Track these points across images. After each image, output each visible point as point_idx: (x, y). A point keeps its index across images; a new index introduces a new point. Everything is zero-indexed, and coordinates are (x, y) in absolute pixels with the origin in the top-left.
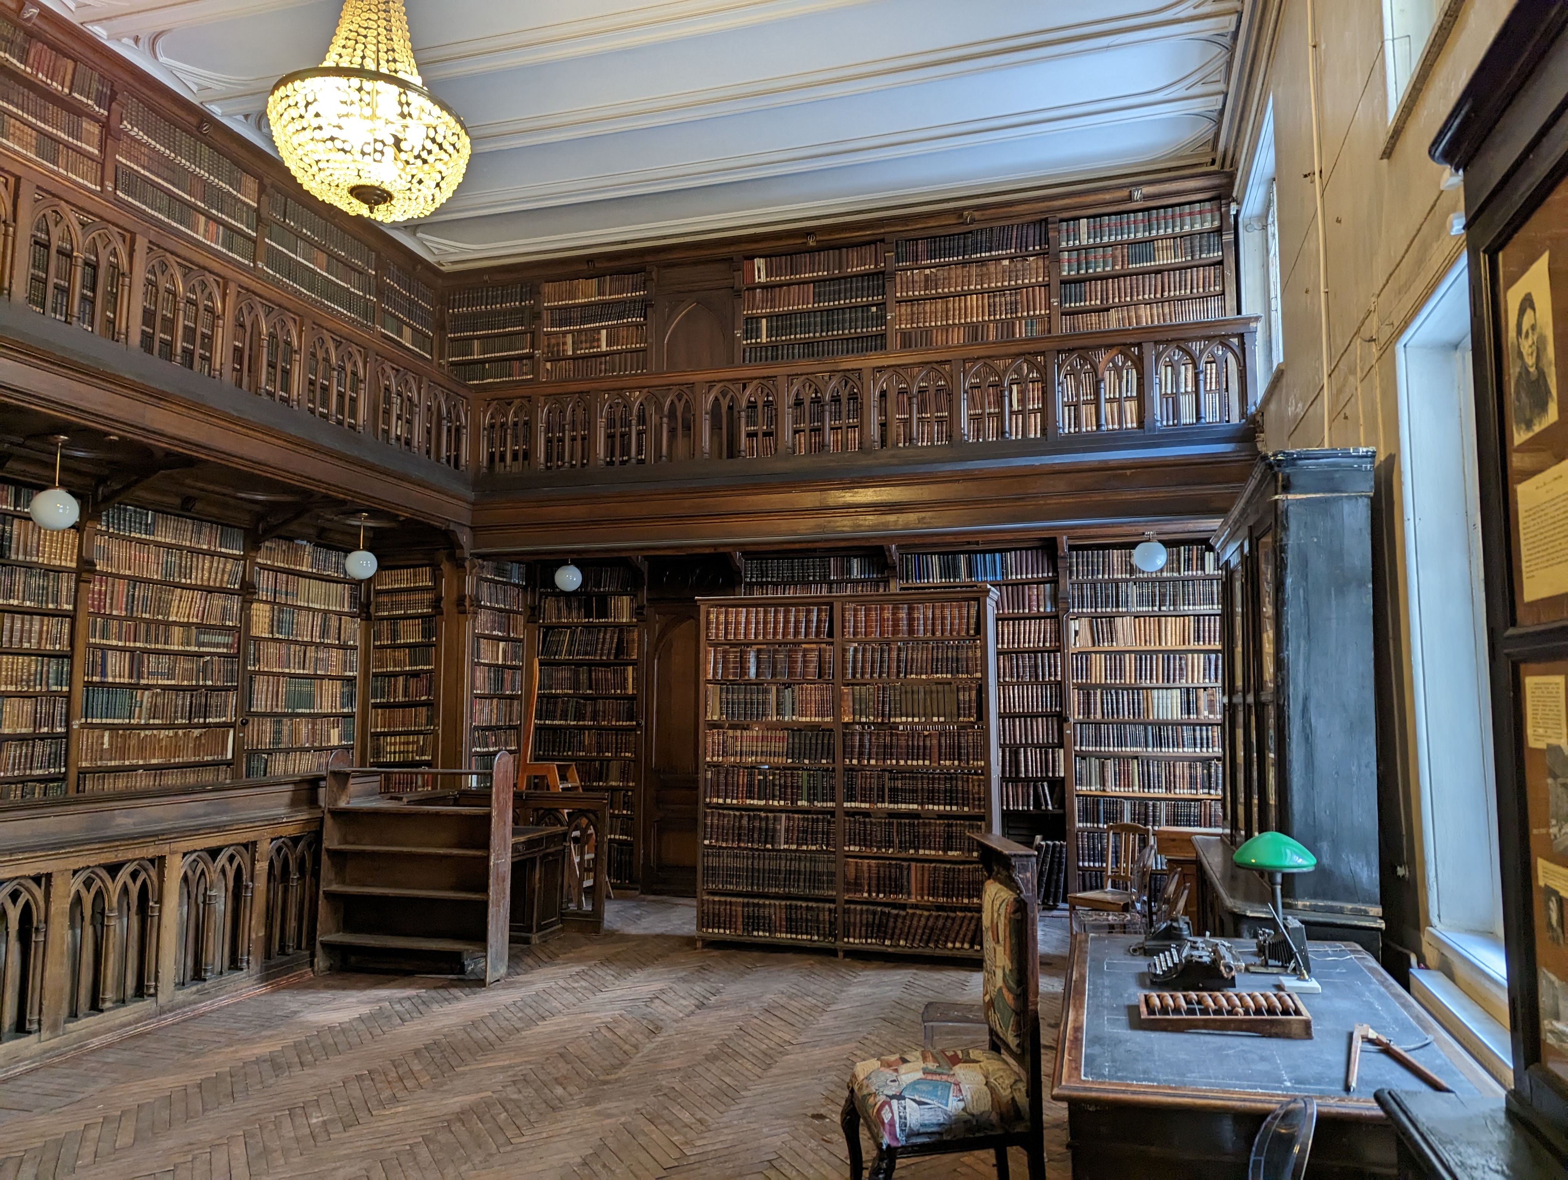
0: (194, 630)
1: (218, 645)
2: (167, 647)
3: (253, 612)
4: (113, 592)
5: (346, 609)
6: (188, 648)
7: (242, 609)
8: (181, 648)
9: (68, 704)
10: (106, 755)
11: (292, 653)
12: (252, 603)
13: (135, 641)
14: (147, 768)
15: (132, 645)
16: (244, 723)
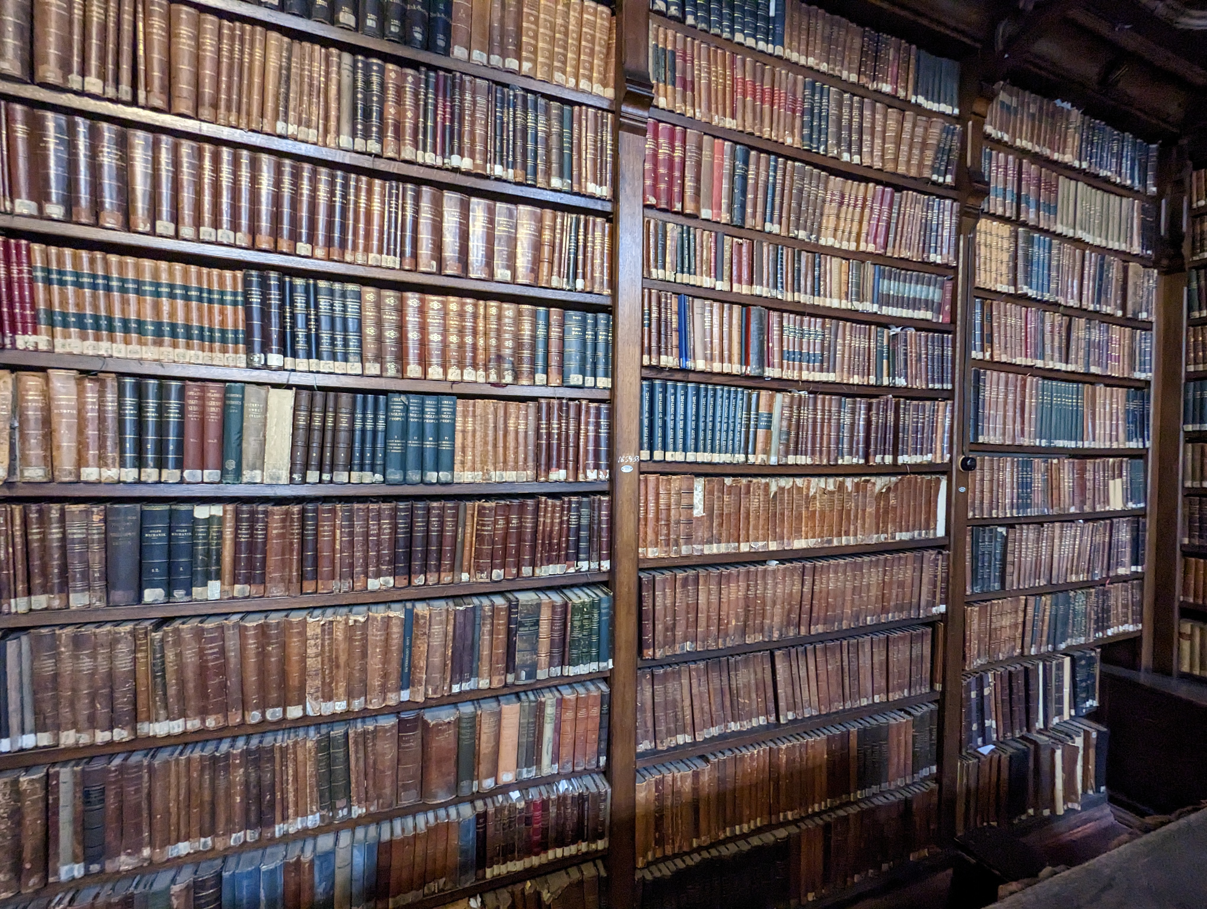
0: (869, 269)
1: (914, 303)
2: (818, 301)
3: (980, 238)
4: (699, 164)
5: (1136, 249)
6: (859, 306)
7: (959, 230)
8: (845, 304)
9: (611, 415)
10: (701, 533)
11: (1048, 328)
12: (977, 218)
13: (751, 283)
14: (784, 557)
15: (745, 289)
16: (968, 466)
